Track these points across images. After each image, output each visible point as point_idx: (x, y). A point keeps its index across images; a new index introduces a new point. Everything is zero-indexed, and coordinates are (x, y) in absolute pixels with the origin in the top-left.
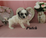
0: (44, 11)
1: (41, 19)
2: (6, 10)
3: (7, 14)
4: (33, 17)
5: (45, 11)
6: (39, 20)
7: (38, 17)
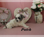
0: (40, 11)
1: (37, 19)
2: (4, 11)
3: (5, 14)
4: (30, 17)
5: (42, 11)
6: (36, 20)
7: (35, 17)
